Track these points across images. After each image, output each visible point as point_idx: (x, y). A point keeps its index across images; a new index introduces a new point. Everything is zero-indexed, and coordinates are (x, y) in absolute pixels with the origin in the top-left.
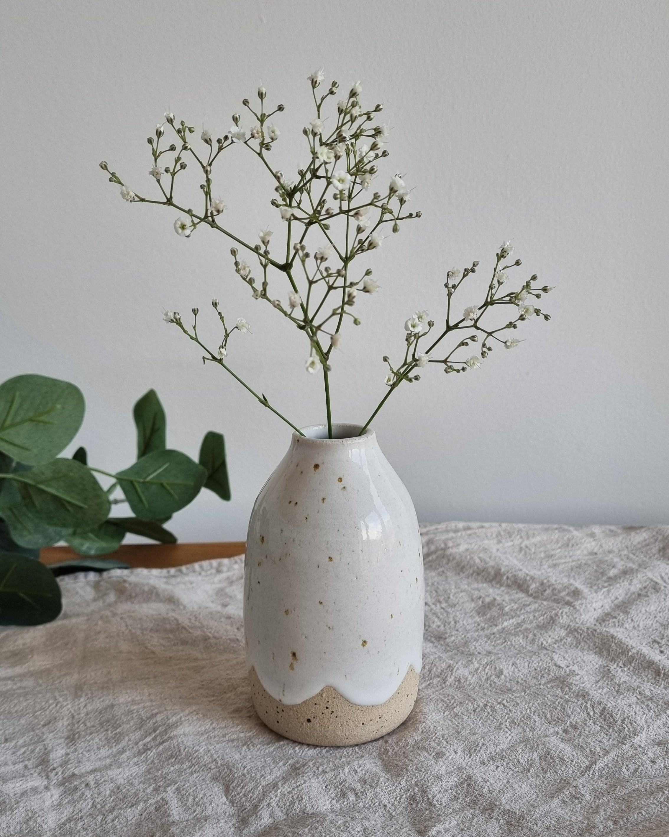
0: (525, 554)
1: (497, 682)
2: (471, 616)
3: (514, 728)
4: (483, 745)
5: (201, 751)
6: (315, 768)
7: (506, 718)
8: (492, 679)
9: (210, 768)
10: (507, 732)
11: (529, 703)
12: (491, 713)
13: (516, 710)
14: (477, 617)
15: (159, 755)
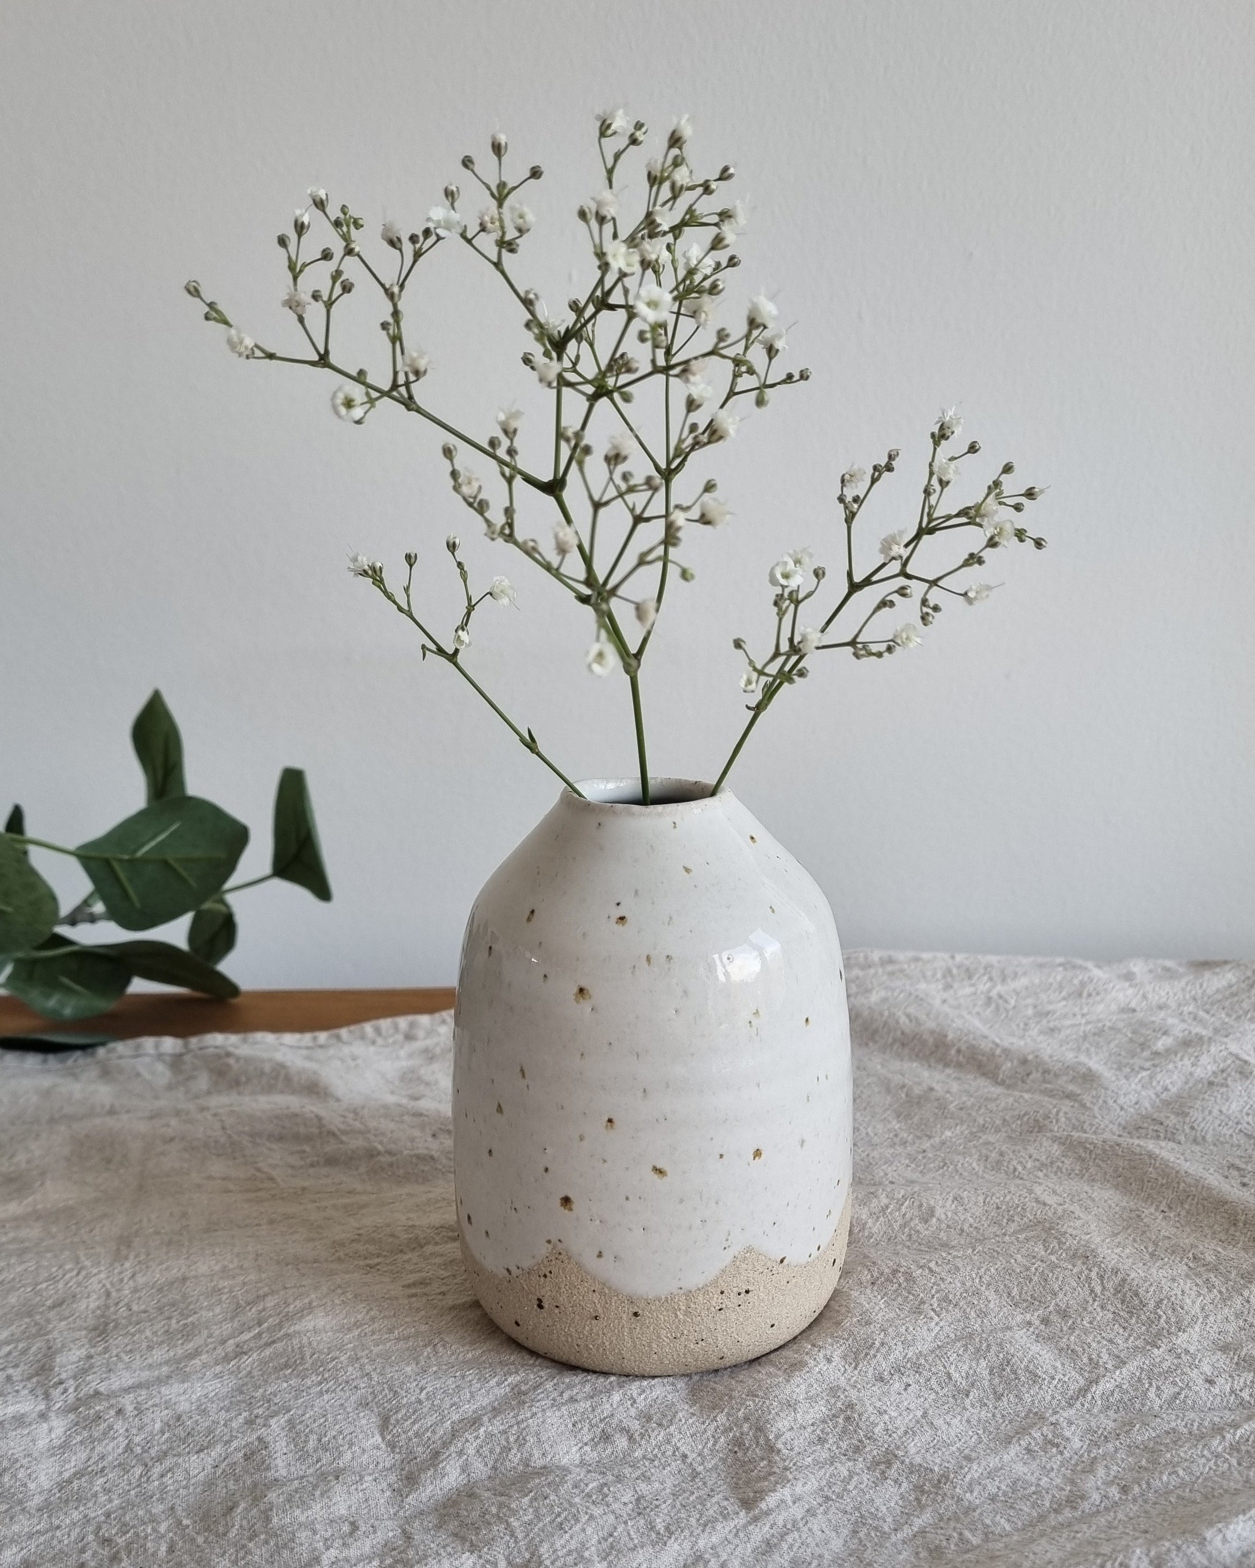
0: (997, 1008)
1: (922, 1230)
2: (883, 1120)
3: (947, 1311)
4: (883, 1344)
6: (556, 1394)
7: (933, 1291)
8: (912, 1225)
9: (356, 1387)
10: (932, 1318)
11: (979, 1269)
12: (904, 1285)
13: (954, 1279)
14: (894, 1122)
15: (263, 1363)
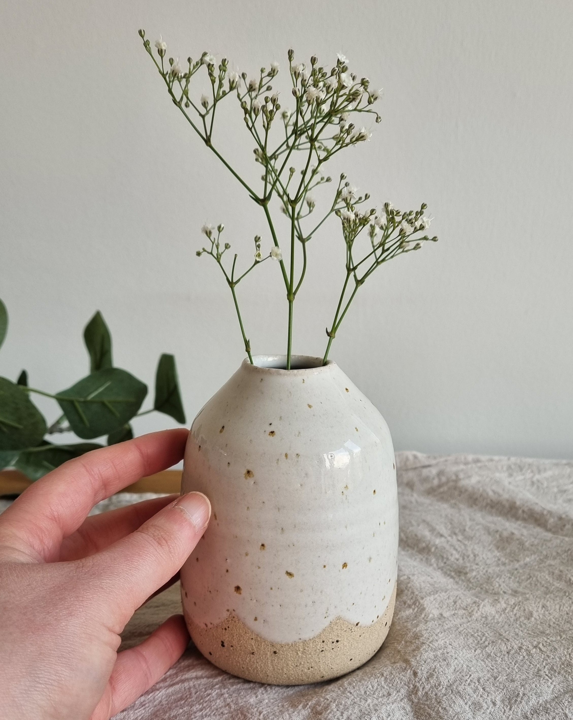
0: (538, 487)
1: (527, 623)
2: (490, 550)
3: (555, 676)
4: (524, 694)
5: (214, 694)
6: (339, 714)
7: (544, 664)
8: (521, 620)
9: (222, 713)
10: (547, 680)
11: (568, 649)
12: (526, 657)
13: (555, 656)
14: (496, 552)
15: (168, 696)
